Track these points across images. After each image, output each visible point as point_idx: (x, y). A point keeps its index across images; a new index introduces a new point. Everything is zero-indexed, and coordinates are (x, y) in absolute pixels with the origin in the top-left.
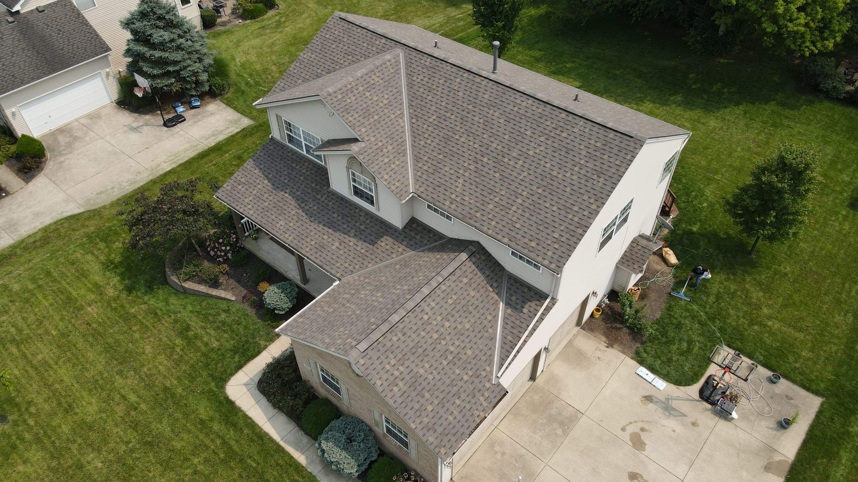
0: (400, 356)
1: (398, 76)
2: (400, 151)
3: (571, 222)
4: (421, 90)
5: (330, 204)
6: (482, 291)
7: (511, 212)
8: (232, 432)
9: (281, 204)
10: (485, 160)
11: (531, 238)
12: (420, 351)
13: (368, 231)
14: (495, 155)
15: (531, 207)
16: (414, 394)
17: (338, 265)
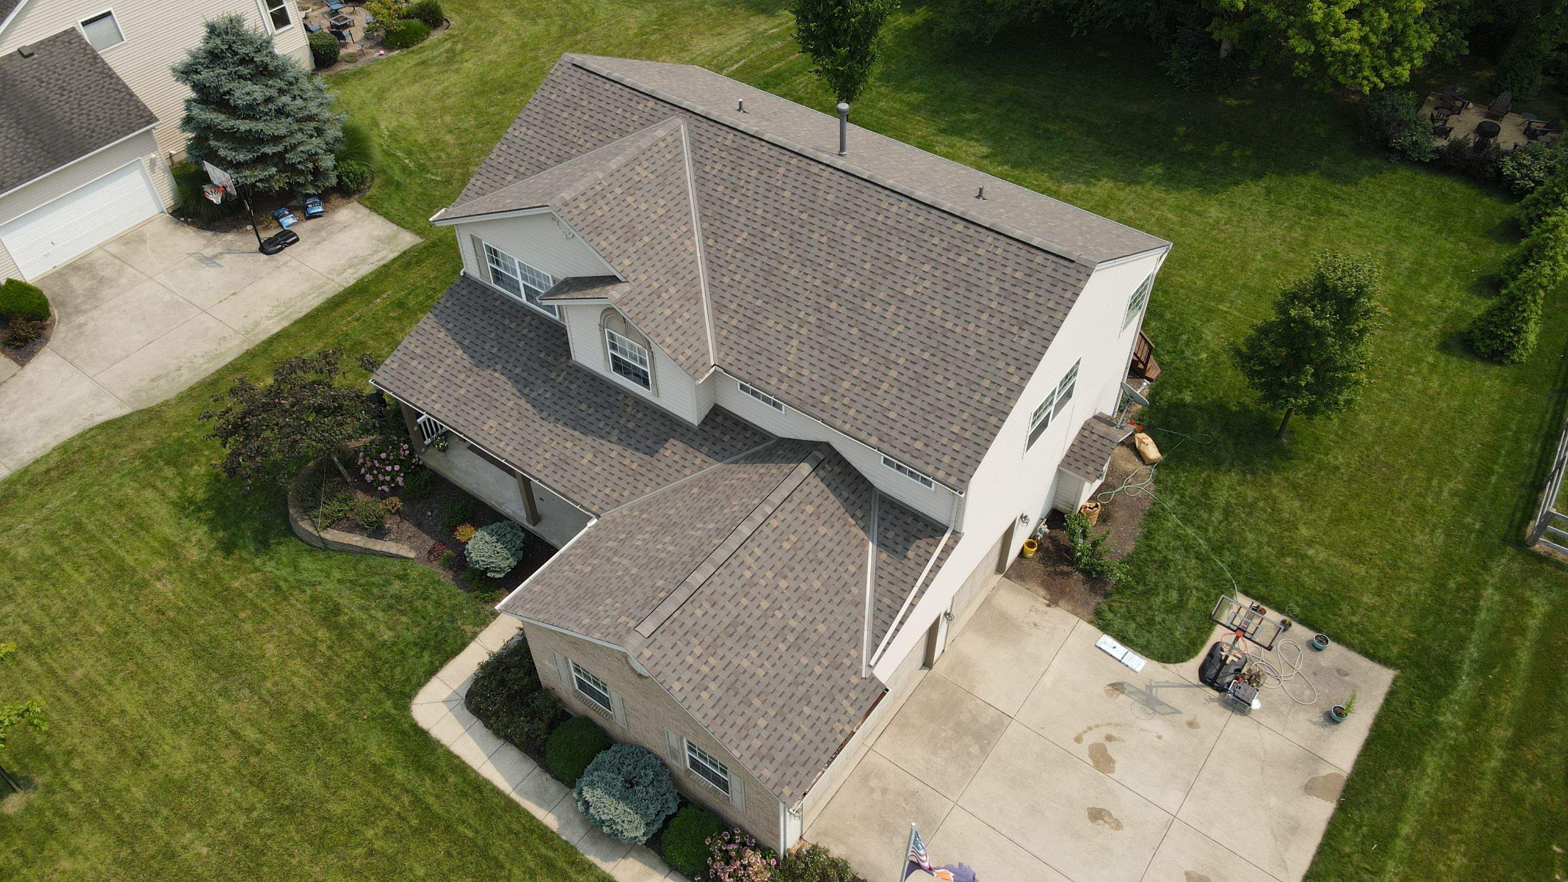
0: (709, 640)
1: (678, 165)
2: (689, 295)
3: (978, 406)
4: (720, 188)
5: (573, 387)
6: (838, 525)
7: (880, 393)
8: (428, 782)
9: (488, 391)
10: (833, 306)
11: (914, 435)
12: (741, 630)
13: (641, 431)
14: (849, 297)
15: (913, 383)
16: (735, 701)
17: (594, 491)
